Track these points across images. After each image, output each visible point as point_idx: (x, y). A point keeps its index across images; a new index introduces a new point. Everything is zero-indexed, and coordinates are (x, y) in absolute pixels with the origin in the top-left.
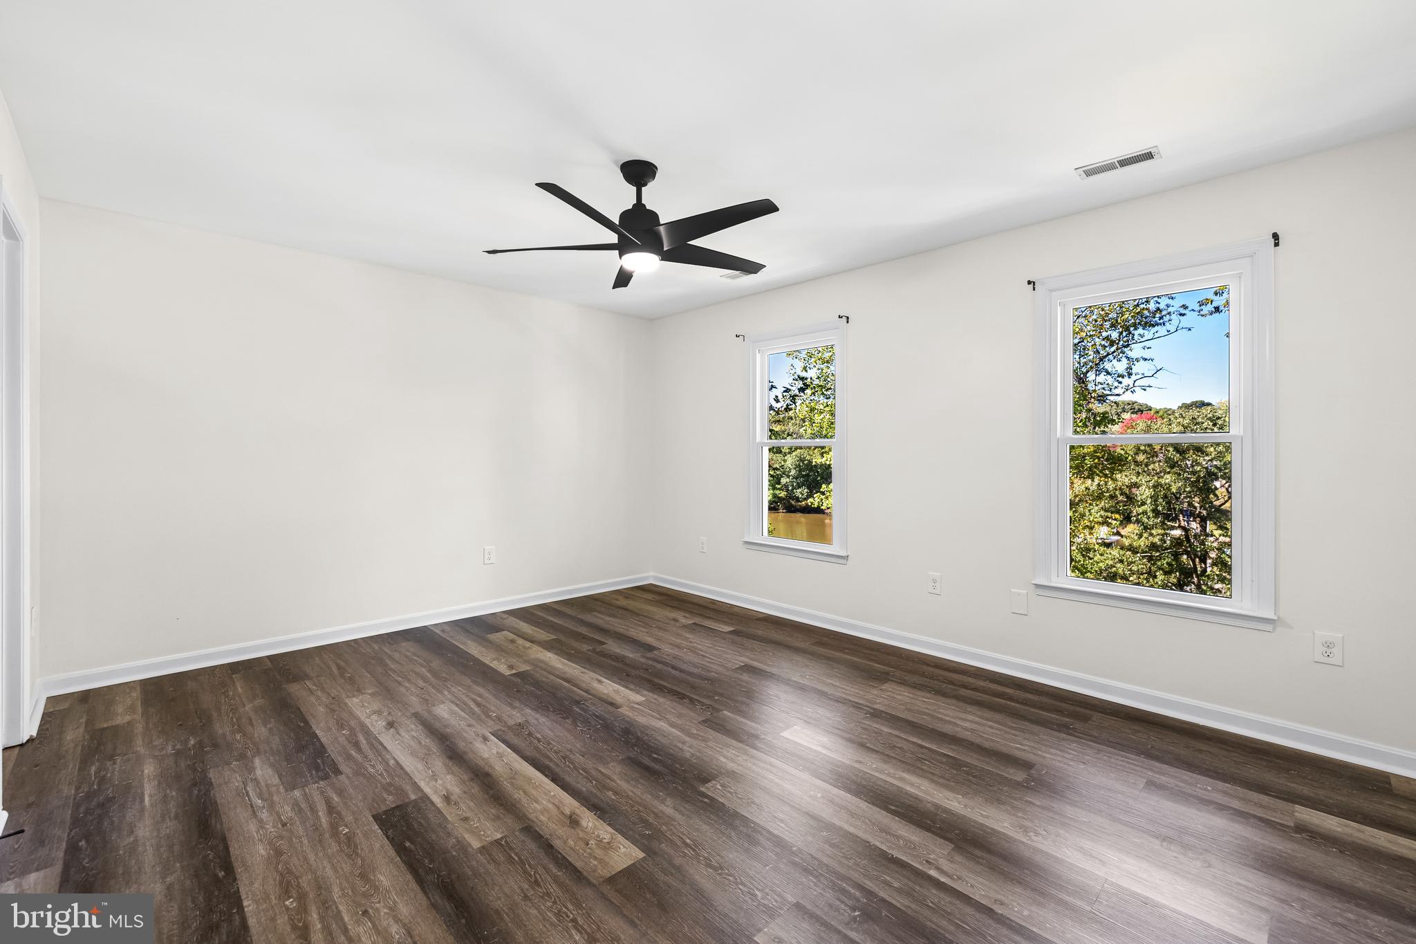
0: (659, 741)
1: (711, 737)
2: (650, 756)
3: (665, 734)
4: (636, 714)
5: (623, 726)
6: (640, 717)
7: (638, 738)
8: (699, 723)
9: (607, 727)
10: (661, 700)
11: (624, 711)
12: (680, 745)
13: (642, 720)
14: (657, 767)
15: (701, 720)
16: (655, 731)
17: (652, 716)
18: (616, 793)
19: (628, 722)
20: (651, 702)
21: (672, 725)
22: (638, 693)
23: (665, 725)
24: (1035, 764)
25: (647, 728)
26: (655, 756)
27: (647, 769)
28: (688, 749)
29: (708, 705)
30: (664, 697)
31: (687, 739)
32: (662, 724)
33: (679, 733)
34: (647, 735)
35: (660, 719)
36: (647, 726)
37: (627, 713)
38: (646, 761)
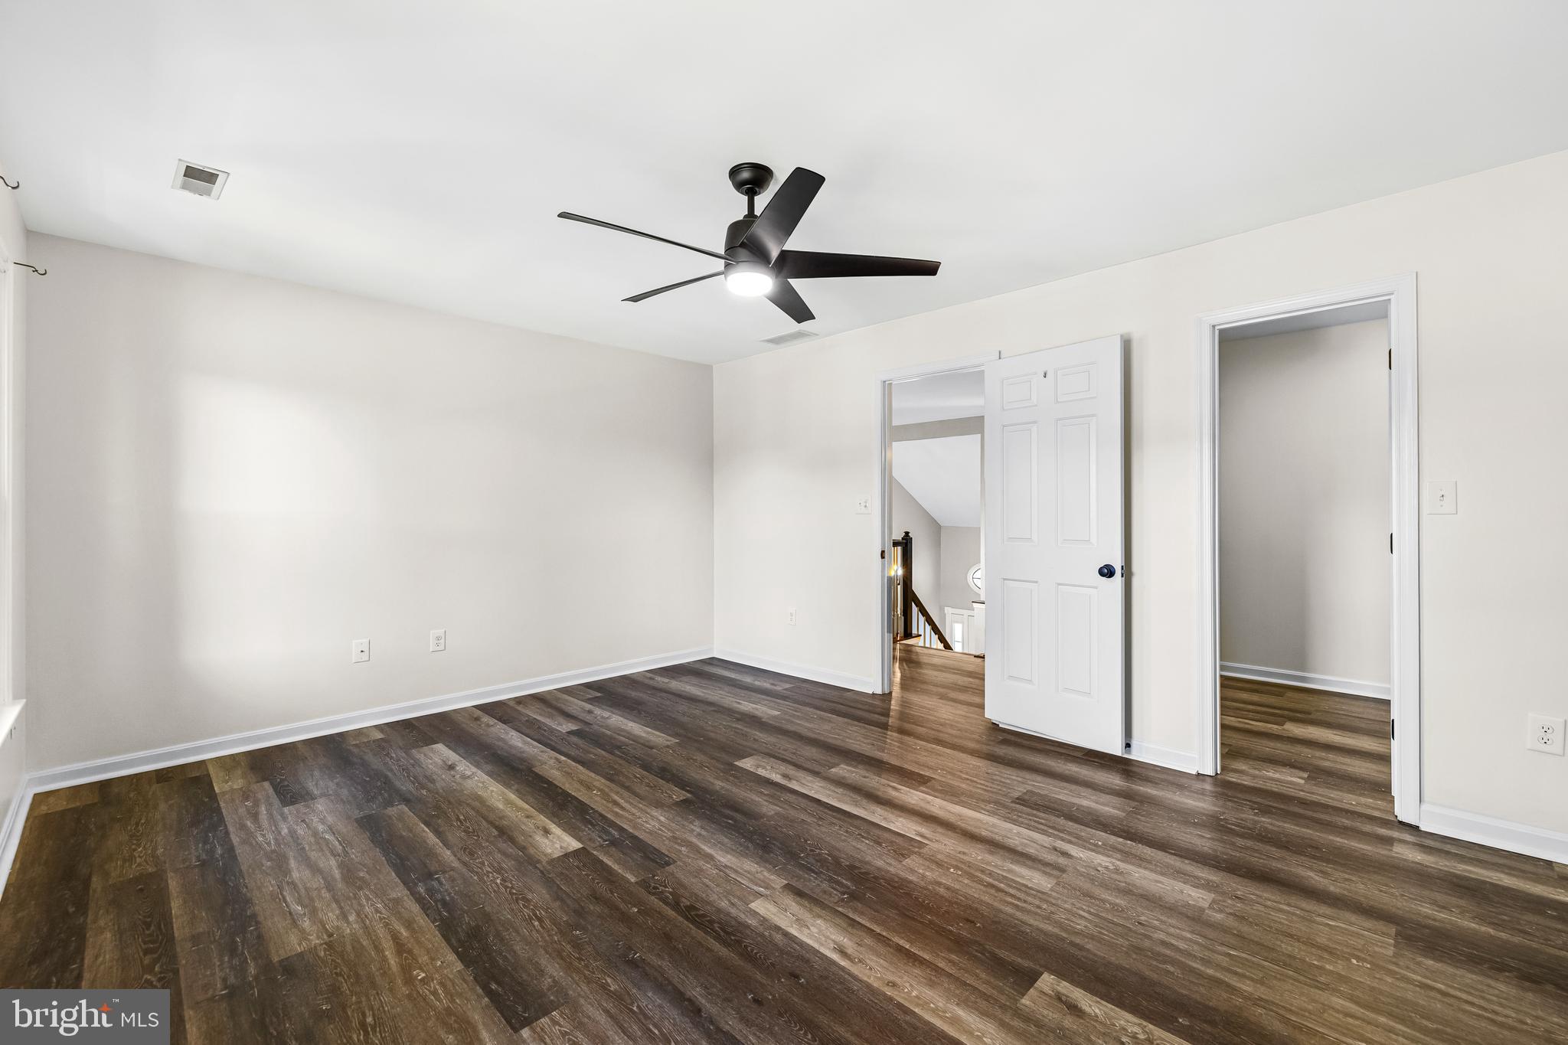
0: (726, 837)
1: (667, 842)
2: (735, 821)
3: (719, 845)
4: (759, 876)
5: (772, 855)
6: (753, 870)
7: (751, 840)
8: (675, 862)
9: (792, 855)
10: (724, 904)
11: (778, 882)
12: (703, 833)
13: (749, 865)
14: (728, 812)
15: (672, 866)
16: (733, 850)
17: (736, 871)
18: (762, 793)
19: (766, 861)
20: (739, 898)
21: (710, 858)
22: (764, 921)
23: (719, 858)
24: (357, 821)
25: (744, 854)
26: (730, 821)
27: (737, 810)
28: (695, 828)
29: (654, 894)
30: (719, 910)
31: (694, 840)
32: (722, 859)
33: (703, 847)
34: (741, 845)
35: (726, 866)
36: (742, 856)
37: (772, 877)
38: (738, 816)
